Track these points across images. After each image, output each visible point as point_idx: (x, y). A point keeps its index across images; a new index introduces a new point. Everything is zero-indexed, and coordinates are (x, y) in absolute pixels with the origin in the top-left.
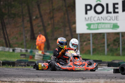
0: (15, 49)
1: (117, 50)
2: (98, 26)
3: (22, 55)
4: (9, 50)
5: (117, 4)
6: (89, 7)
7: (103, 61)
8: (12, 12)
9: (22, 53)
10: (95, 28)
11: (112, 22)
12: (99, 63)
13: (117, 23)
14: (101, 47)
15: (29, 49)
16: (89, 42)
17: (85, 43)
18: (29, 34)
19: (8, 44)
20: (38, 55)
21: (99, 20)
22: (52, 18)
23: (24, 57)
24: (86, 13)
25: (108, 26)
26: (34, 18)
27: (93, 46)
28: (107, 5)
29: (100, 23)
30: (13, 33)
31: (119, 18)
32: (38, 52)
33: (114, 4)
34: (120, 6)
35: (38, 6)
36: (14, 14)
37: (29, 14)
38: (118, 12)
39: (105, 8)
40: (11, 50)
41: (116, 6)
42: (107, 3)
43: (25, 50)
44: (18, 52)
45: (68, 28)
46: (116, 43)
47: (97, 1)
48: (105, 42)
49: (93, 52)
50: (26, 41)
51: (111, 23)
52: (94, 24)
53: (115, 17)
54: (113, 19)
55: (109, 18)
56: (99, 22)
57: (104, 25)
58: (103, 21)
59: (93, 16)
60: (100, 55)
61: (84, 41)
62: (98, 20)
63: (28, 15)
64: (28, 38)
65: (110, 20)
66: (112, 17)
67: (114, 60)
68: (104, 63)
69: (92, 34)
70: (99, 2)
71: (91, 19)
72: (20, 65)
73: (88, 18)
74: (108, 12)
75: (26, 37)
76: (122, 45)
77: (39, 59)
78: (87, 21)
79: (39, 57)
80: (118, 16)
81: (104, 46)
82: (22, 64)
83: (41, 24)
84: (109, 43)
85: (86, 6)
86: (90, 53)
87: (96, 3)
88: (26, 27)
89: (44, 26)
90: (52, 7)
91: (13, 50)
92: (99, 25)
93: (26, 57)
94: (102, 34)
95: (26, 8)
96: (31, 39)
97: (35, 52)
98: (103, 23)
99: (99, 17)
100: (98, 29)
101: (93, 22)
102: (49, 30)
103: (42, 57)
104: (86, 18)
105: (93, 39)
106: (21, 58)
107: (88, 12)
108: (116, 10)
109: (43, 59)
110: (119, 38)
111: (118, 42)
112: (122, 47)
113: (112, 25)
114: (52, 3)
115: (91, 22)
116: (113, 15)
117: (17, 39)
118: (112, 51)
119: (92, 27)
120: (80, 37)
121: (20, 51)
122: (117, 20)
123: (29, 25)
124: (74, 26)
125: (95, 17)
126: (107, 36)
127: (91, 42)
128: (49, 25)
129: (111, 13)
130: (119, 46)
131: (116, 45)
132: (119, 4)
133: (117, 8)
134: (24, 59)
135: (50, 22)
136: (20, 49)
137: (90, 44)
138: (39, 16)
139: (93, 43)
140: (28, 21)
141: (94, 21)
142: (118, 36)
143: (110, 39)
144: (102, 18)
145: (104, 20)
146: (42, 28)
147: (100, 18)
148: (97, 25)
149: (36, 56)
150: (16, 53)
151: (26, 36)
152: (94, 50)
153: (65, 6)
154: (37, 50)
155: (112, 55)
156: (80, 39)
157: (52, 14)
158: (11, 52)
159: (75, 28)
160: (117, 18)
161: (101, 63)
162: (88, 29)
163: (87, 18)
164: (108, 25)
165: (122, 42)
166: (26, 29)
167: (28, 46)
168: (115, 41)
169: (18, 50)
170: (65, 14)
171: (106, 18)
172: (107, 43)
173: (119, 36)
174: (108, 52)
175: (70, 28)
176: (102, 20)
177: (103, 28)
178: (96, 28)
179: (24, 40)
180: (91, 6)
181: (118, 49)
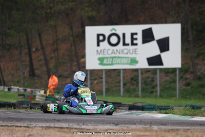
0: (11, 88)
1: (134, 90)
2: (112, 61)
3: (19, 95)
4: (4, 89)
5: (136, 34)
6: (101, 38)
7: (123, 103)
8: (7, 42)
9: (20, 93)
10: (108, 63)
11: (129, 55)
12: (118, 107)
13: (135, 58)
14: (115, 86)
15: (28, 88)
16: (101, 80)
17: (96, 82)
18: (28, 69)
19: (2, 82)
20: (39, 95)
21: (114, 53)
22: (56, 50)
23: (22, 98)
24: (98, 45)
25: (125, 61)
26: (34, 50)
27: (106, 85)
28: (124, 35)
29: (115, 57)
30: (8, 68)
31: (138, 51)
32: (40, 92)
33: (132, 34)
34: (139, 37)
35: (40, 35)
36: (10, 45)
37: (28, 44)
38: (136, 44)
39: (121, 39)
40: (6, 90)
41: (135, 36)
42: (124, 32)
43: (23, 89)
44: (14, 91)
45: (75, 63)
46: (134, 82)
47: (111, 30)
48: (120, 80)
49: (106, 92)
50: (24, 78)
51: (128, 58)
52: (107, 58)
53: (133, 50)
54: (131, 52)
55: (126, 51)
56: (113, 55)
57: (120, 59)
58: (118, 55)
59: (107, 49)
60: (115, 96)
61: (95, 79)
62: (112, 53)
63: (26, 47)
64: (26, 74)
65: (127, 53)
66: (130, 50)
67: (136, 103)
68: (124, 105)
69: (105, 70)
70: (113, 32)
71: (104, 52)
72: (23, 108)
73: (101, 51)
74: (124, 44)
75: (24, 73)
76: (142, 84)
77: (41, 100)
78: (99, 54)
79: (41, 97)
80: (137, 49)
81: (120, 86)
82: (24, 106)
83: (42, 57)
84: (125, 81)
85: (98, 35)
86: (102, 93)
87: (110, 33)
88: (24, 61)
89: (46, 60)
90: (57, 36)
91: (9, 89)
92: (114, 59)
93: (24, 98)
94: (117, 71)
95: (25, 37)
96: (30, 75)
97: (36, 92)
98: (119, 57)
99: (113, 50)
100: (112, 64)
101: (107, 56)
102: (52, 65)
103: (45, 98)
104: (97, 51)
105: (106, 77)
106: (19, 99)
107: (101, 43)
108: (135, 42)
109: (46, 100)
110: (138, 76)
111: (137, 80)
112: (142, 87)
113: (130, 59)
114: (56, 32)
115: (104, 56)
116: (131, 47)
117: (13, 75)
118: (129, 92)
119: (105, 62)
120: (90, 74)
121: (17, 90)
122: (135, 54)
123: (28, 59)
124: (82, 60)
125: (109, 50)
126: (123, 73)
127: (104, 80)
128: (52, 58)
129: (128, 45)
130: (137, 85)
131: (134, 84)
132: (138, 34)
133: (136, 39)
134: (23, 100)
135: (53, 55)
136: (17, 87)
137: (102, 82)
138: (39, 47)
139: (106, 82)
140: (26, 54)
141: (108, 54)
142: (136, 74)
143: (127, 76)
144: (117, 50)
145: (119, 53)
146: (44, 62)
147: (115, 51)
148: (111, 59)
149: (37, 97)
150: (12, 92)
151: (24, 71)
152: (108, 90)
153: (72, 35)
154: (39, 90)
155: (130, 97)
156: (91, 77)
157: (55, 46)
158: (7, 92)
159: (84, 63)
160: (135, 51)
161: (120, 106)
162: (100, 64)
163: (99, 51)
164: (125, 59)
165: (141, 81)
166: (23, 63)
167: (26, 84)
168: (132, 79)
169: (15, 89)
170: (71, 46)
171: (123, 51)
172: (123, 81)
173: (138, 73)
174: (124, 92)
175: (78, 63)
176: (118, 53)
177: (118, 64)
178: (111, 63)
179: (22, 77)
180: (104, 36)
181: (137, 89)
